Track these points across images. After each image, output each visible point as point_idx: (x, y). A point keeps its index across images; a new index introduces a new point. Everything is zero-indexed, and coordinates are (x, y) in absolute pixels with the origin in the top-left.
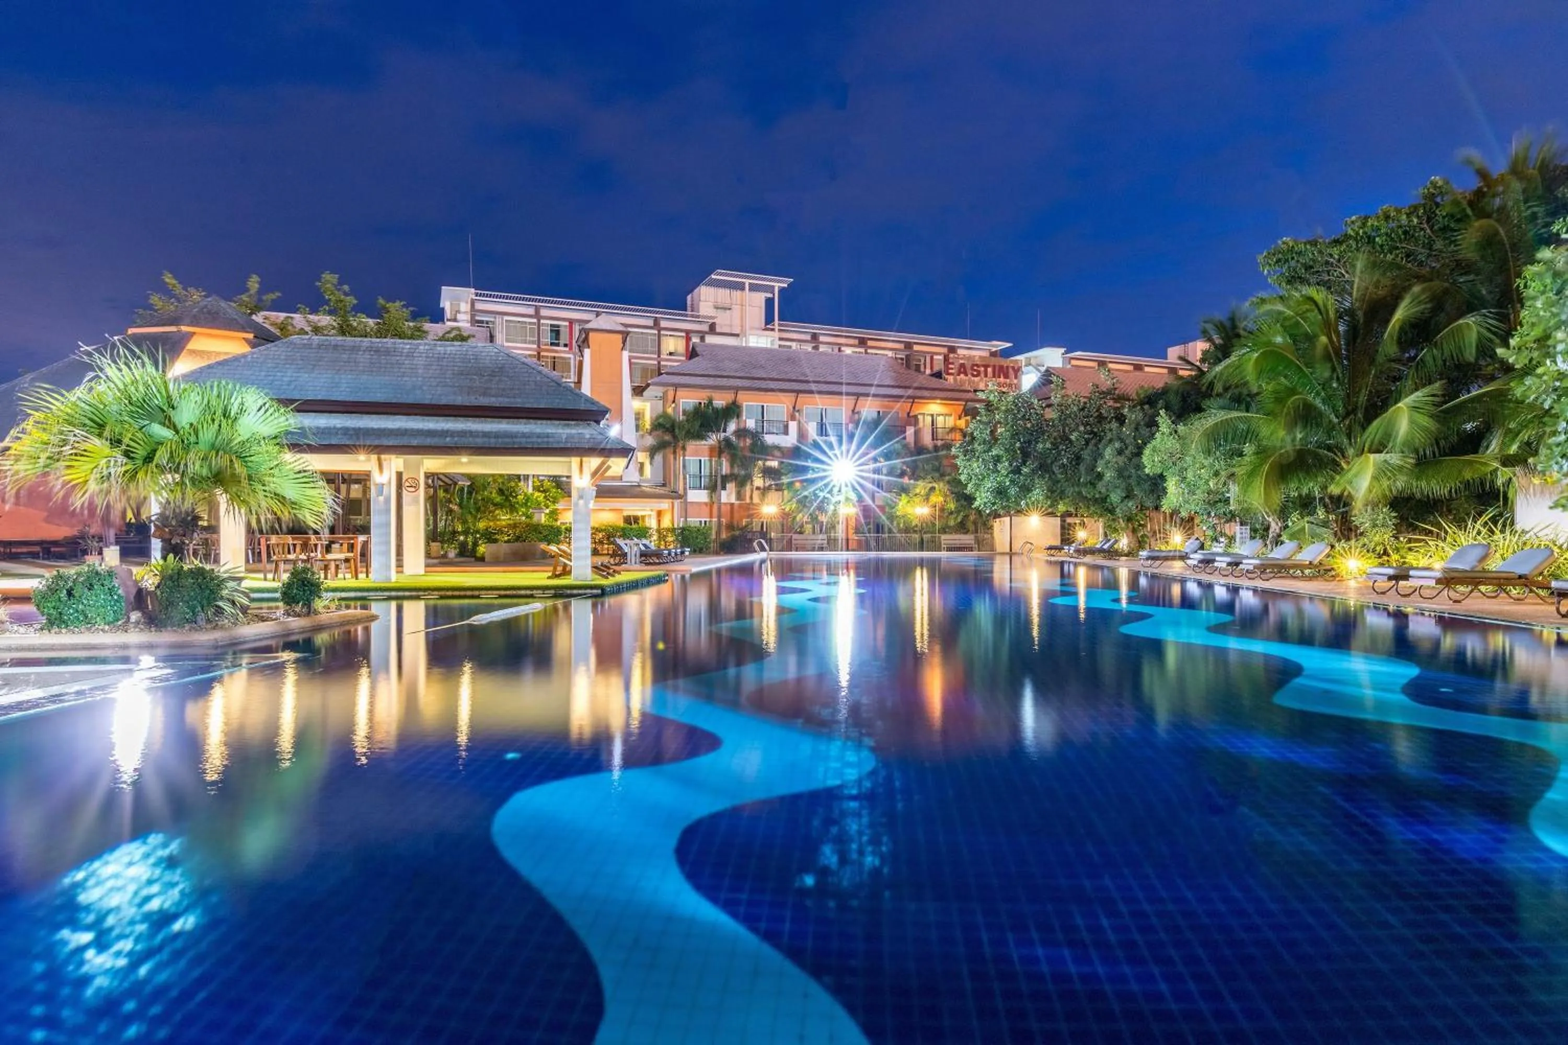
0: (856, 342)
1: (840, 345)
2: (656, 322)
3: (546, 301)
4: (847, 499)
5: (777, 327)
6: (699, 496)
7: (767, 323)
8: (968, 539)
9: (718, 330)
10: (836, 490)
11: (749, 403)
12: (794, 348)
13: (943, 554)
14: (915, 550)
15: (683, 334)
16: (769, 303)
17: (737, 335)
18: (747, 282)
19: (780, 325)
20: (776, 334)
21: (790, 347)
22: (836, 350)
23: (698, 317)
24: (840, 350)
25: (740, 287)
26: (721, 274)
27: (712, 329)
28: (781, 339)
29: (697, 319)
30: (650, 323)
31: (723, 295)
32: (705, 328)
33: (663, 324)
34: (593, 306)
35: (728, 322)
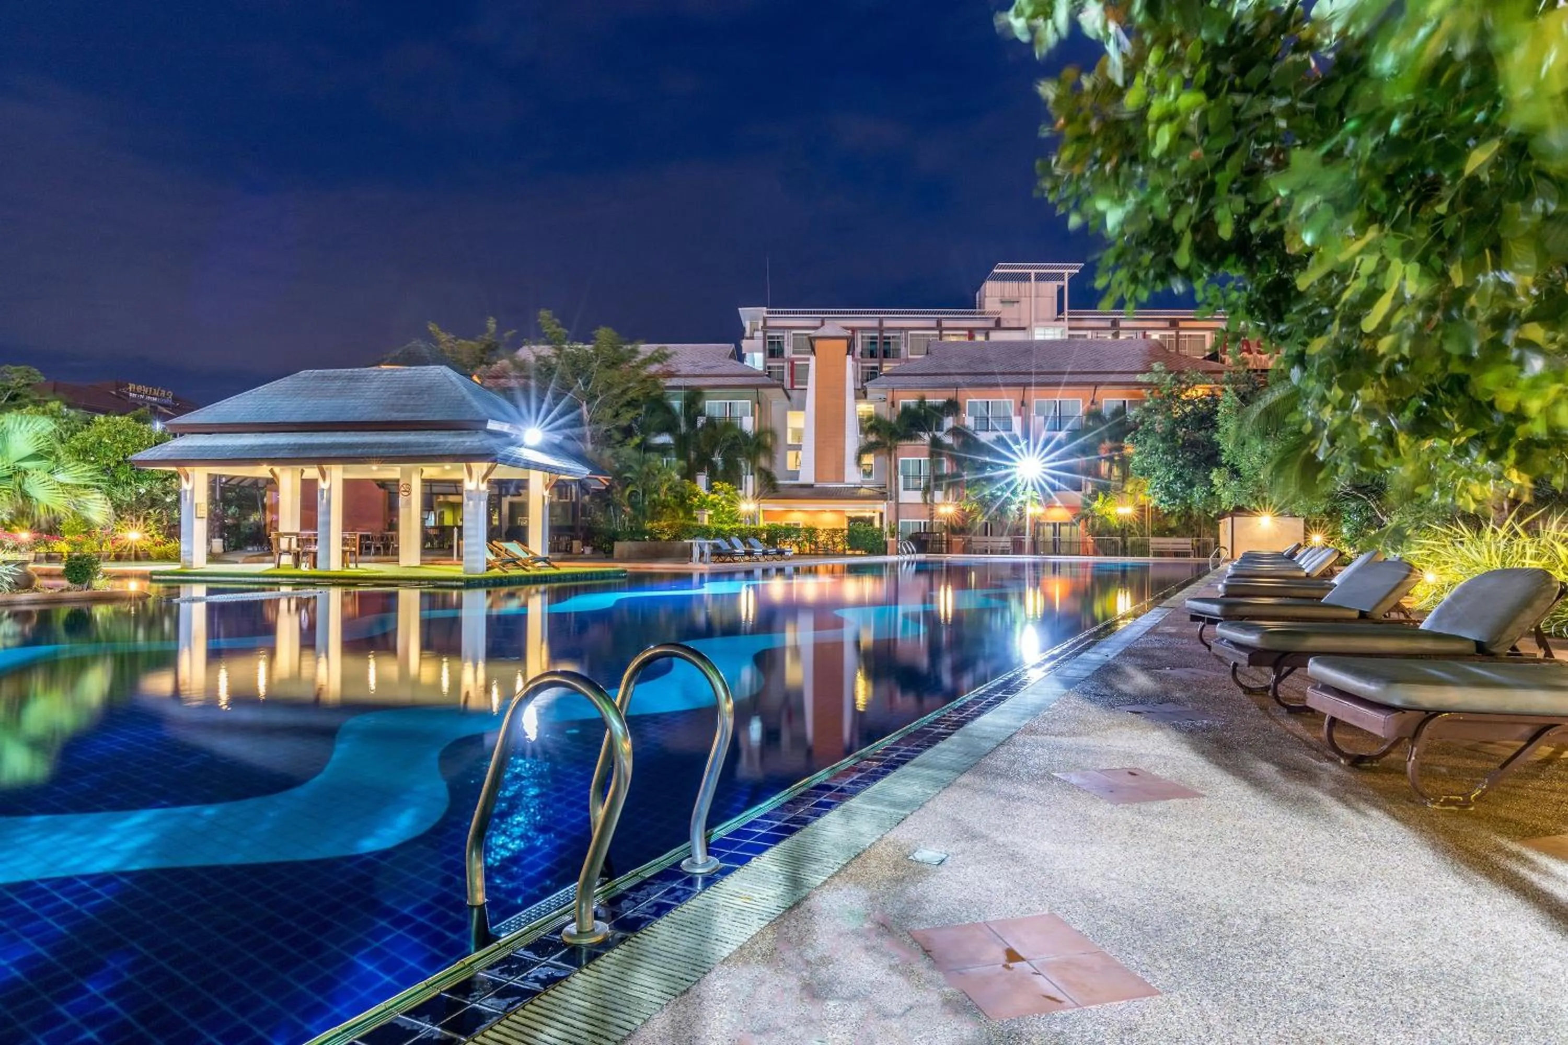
0: (1167, 324)
1: (1145, 329)
2: (939, 322)
3: (829, 313)
4: (1032, 499)
5: (1066, 317)
6: (912, 497)
7: (1059, 313)
8: (1185, 543)
9: (1004, 324)
10: (1020, 489)
11: (971, 399)
12: (1089, 337)
13: (1150, 559)
14: (1116, 555)
15: (966, 332)
16: (1061, 291)
17: (1024, 329)
18: (1033, 272)
19: (1069, 314)
20: (1066, 324)
21: (1085, 336)
22: (1140, 335)
23: (983, 313)
24: (1145, 336)
25: (1026, 278)
26: (1002, 267)
27: (998, 326)
28: (1070, 329)
29: (984, 316)
30: (933, 324)
31: (1010, 288)
32: (991, 324)
33: (945, 324)
34: (876, 313)
35: (1016, 316)
